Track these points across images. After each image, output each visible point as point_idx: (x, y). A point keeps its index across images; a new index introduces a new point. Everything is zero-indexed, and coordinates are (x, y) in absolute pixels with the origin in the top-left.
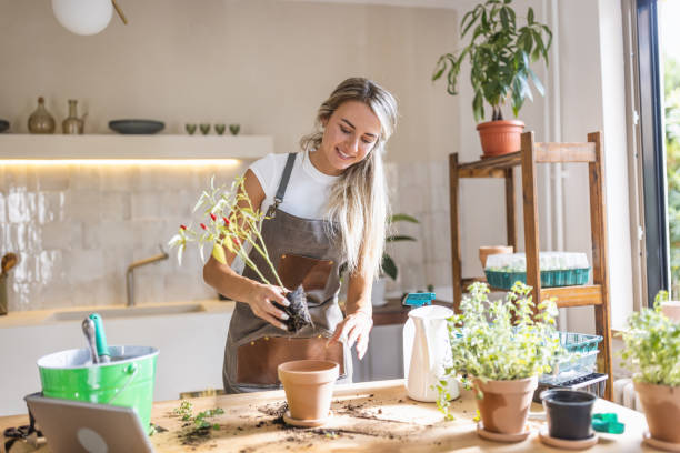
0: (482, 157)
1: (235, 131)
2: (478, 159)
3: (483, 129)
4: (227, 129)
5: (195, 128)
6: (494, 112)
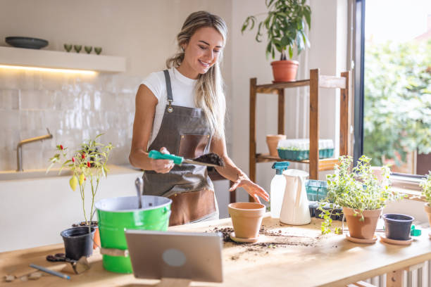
0: (274, 82)
1: (98, 51)
2: (271, 83)
3: (275, 65)
4: (93, 50)
5: (71, 48)
6: (282, 55)
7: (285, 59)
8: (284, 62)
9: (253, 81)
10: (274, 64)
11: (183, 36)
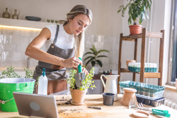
0: (130, 35)
5: (49, 21)
6: (134, 23)
7: (136, 24)
8: (135, 25)
9: (121, 35)
10: (130, 27)
11: (70, 15)
